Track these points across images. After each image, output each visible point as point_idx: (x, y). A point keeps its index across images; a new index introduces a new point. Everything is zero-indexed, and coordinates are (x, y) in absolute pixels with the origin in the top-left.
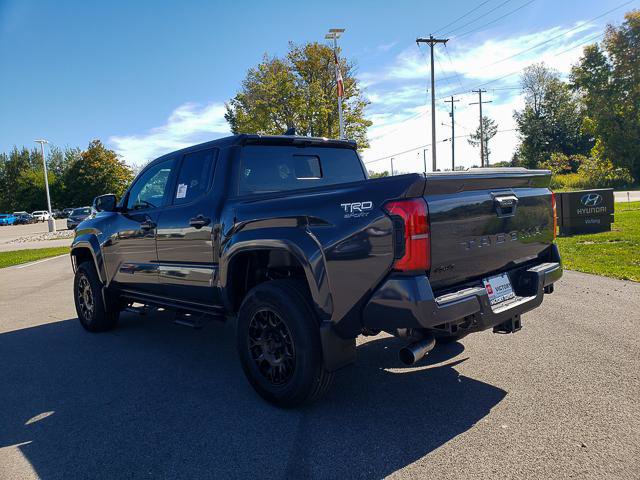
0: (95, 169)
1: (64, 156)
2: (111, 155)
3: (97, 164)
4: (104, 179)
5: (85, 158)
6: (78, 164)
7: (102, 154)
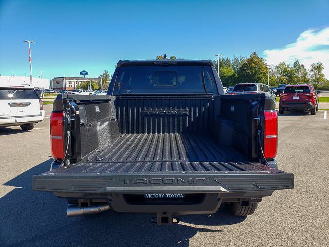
0: (252, 67)
1: (239, 61)
2: (261, 60)
3: (253, 65)
4: (255, 73)
5: (248, 61)
6: (244, 65)
7: (256, 60)
